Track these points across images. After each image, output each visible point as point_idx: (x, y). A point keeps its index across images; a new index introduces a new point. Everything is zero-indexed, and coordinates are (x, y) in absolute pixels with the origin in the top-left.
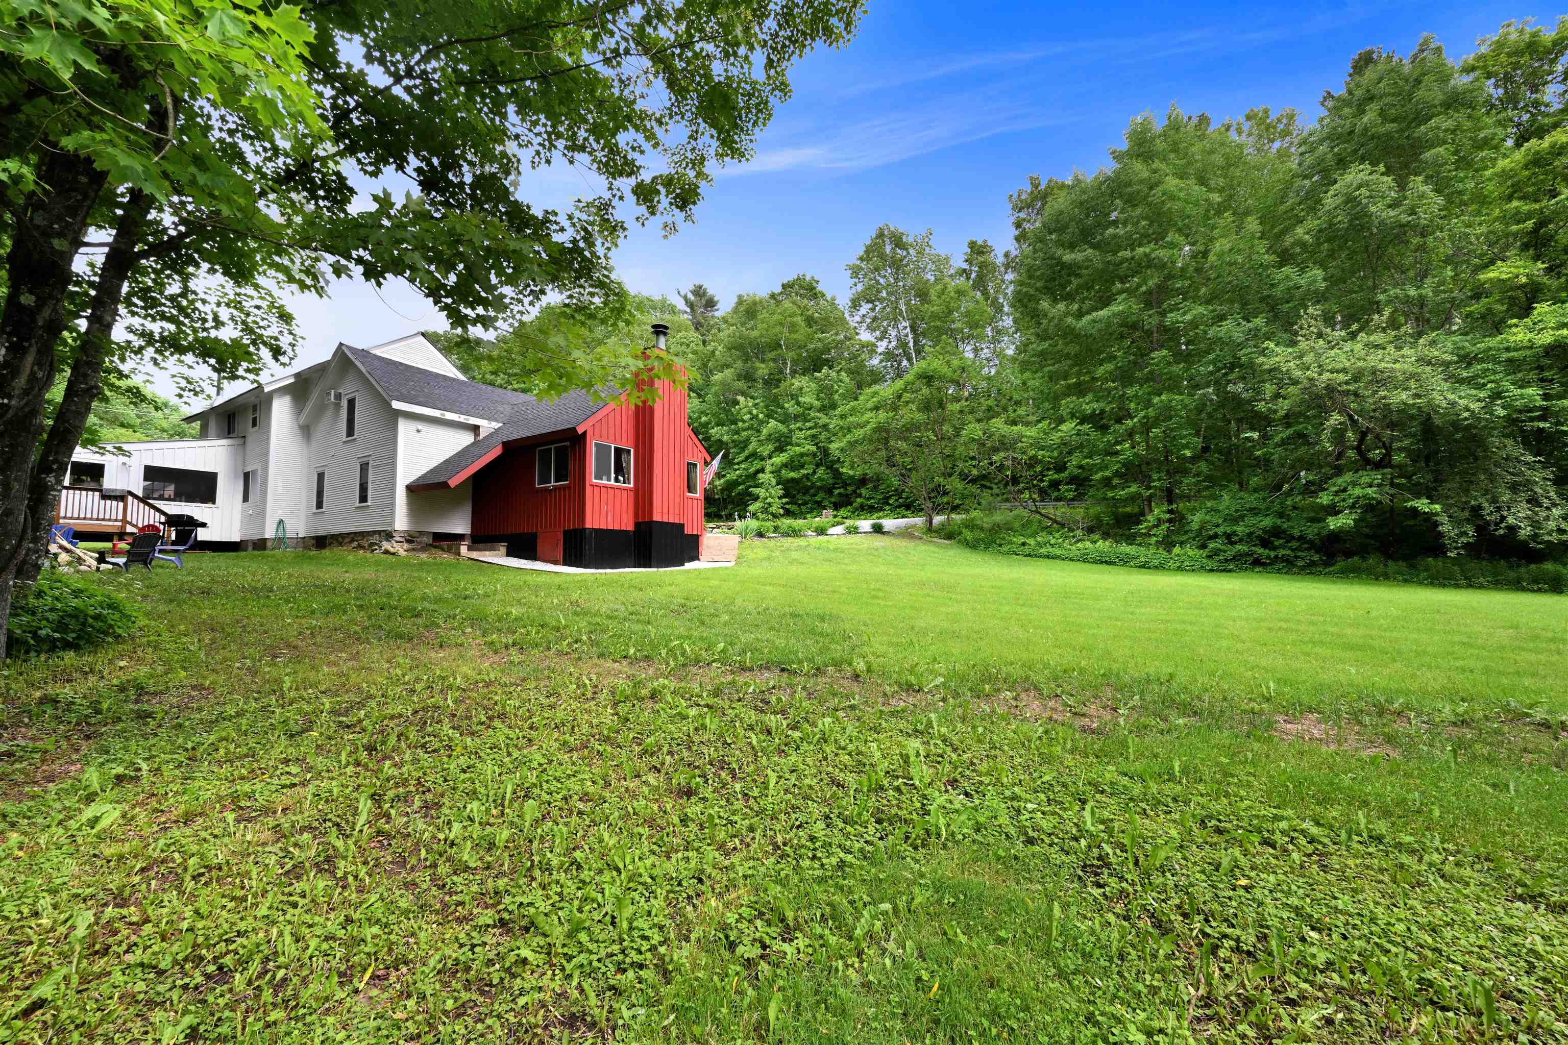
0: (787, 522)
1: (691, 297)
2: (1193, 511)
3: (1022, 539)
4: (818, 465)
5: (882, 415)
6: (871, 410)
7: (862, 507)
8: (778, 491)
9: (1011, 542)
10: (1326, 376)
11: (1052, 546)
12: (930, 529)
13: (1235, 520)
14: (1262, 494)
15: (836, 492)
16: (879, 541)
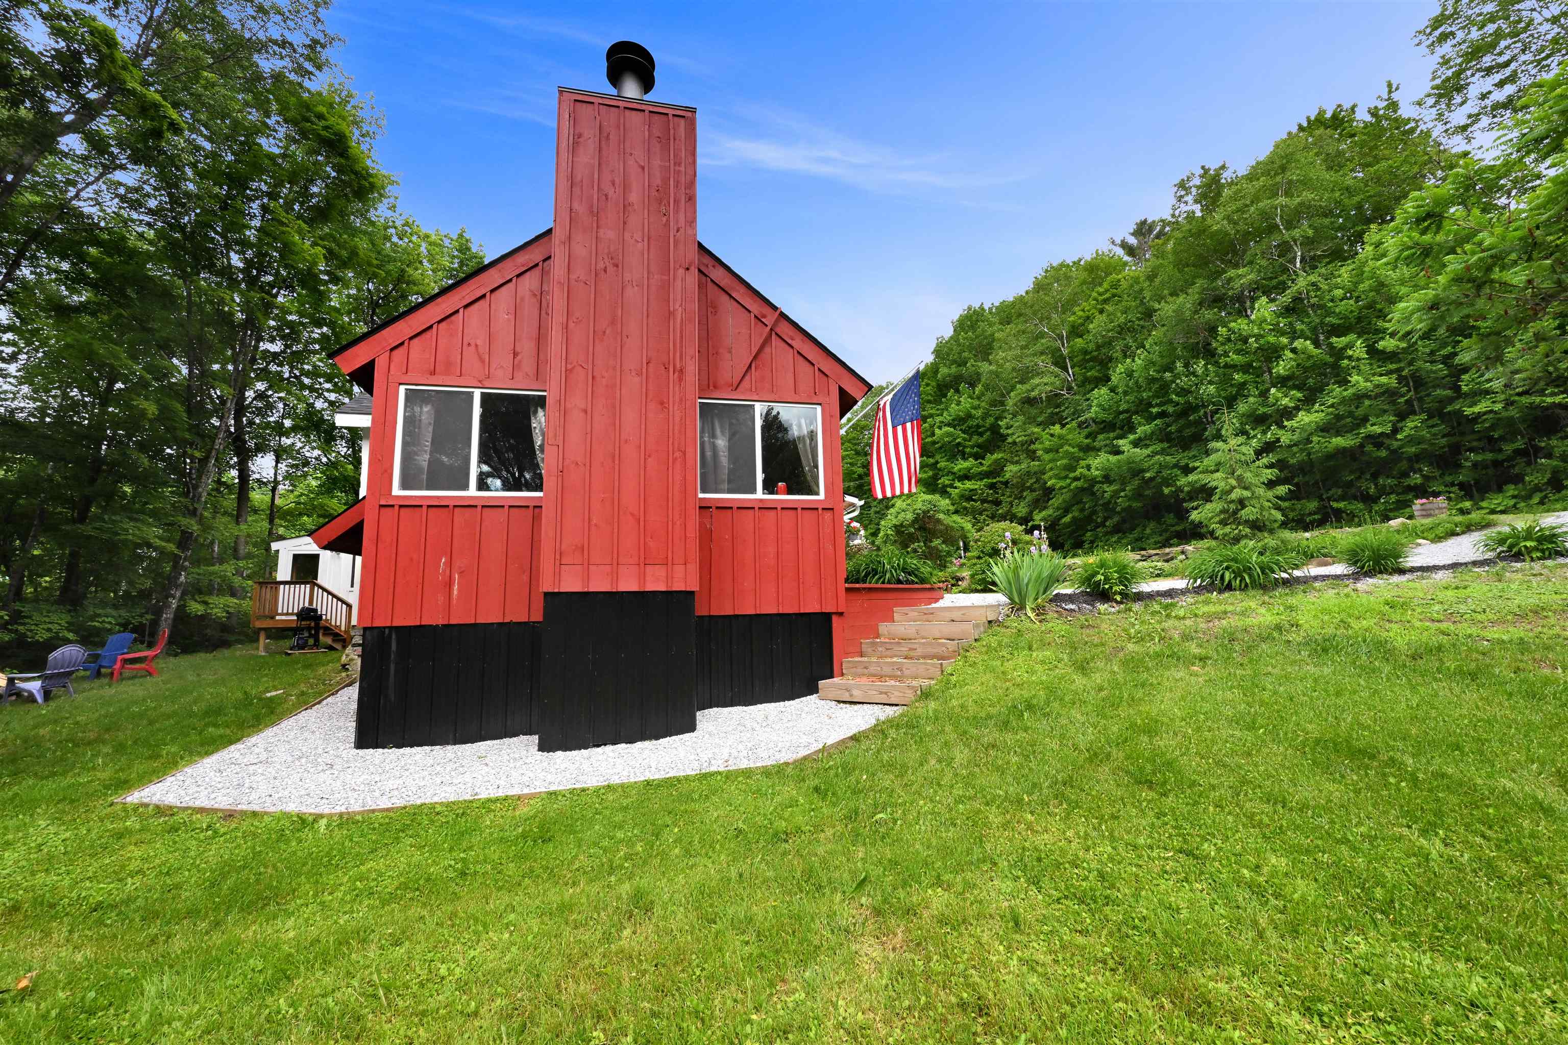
1: (1133, 241)
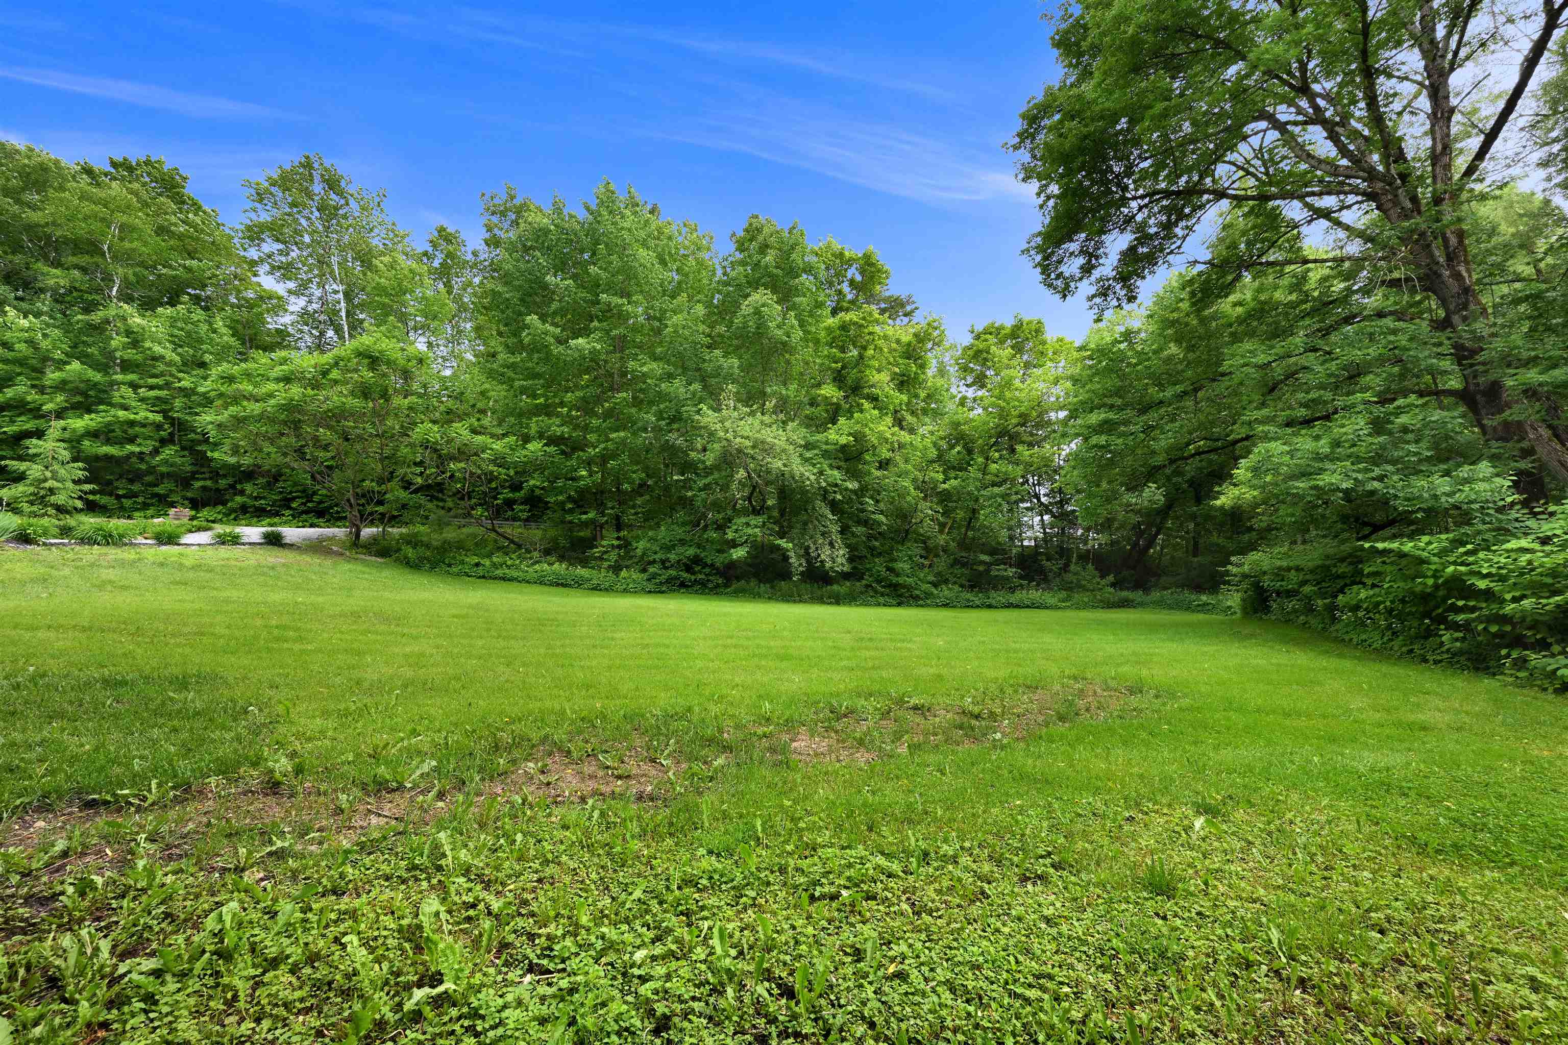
0: (90, 522)
2: (638, 538)
3: (476, 560)
4: (163, 442)
5: (296, 391)
6: (278, 380)
7: (244, 509)
8: (78, 470)
9: (462, 562)
10: (738, 440)
11: (509, 567)
12: (356, 543)
13: (669, 548)
14: (688, 528)
15: (198, 484)
16: (273, 557)
